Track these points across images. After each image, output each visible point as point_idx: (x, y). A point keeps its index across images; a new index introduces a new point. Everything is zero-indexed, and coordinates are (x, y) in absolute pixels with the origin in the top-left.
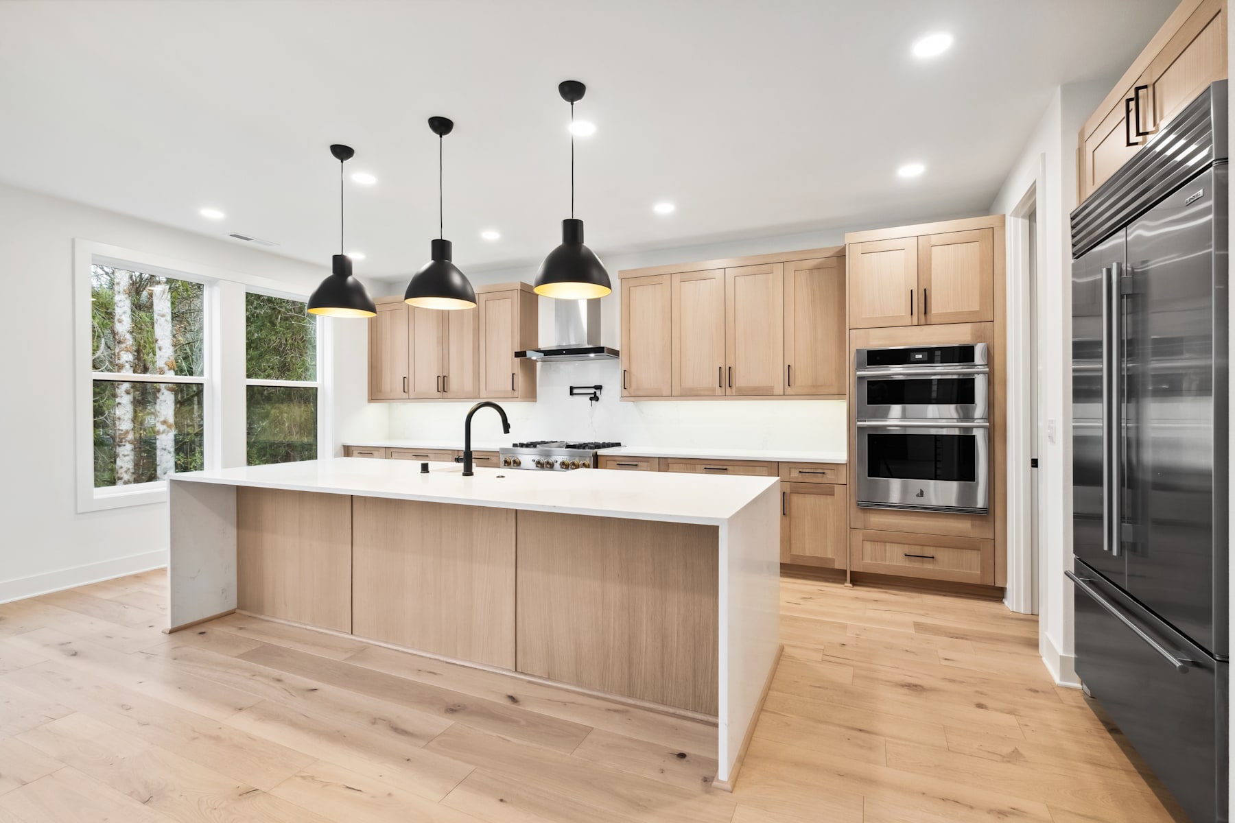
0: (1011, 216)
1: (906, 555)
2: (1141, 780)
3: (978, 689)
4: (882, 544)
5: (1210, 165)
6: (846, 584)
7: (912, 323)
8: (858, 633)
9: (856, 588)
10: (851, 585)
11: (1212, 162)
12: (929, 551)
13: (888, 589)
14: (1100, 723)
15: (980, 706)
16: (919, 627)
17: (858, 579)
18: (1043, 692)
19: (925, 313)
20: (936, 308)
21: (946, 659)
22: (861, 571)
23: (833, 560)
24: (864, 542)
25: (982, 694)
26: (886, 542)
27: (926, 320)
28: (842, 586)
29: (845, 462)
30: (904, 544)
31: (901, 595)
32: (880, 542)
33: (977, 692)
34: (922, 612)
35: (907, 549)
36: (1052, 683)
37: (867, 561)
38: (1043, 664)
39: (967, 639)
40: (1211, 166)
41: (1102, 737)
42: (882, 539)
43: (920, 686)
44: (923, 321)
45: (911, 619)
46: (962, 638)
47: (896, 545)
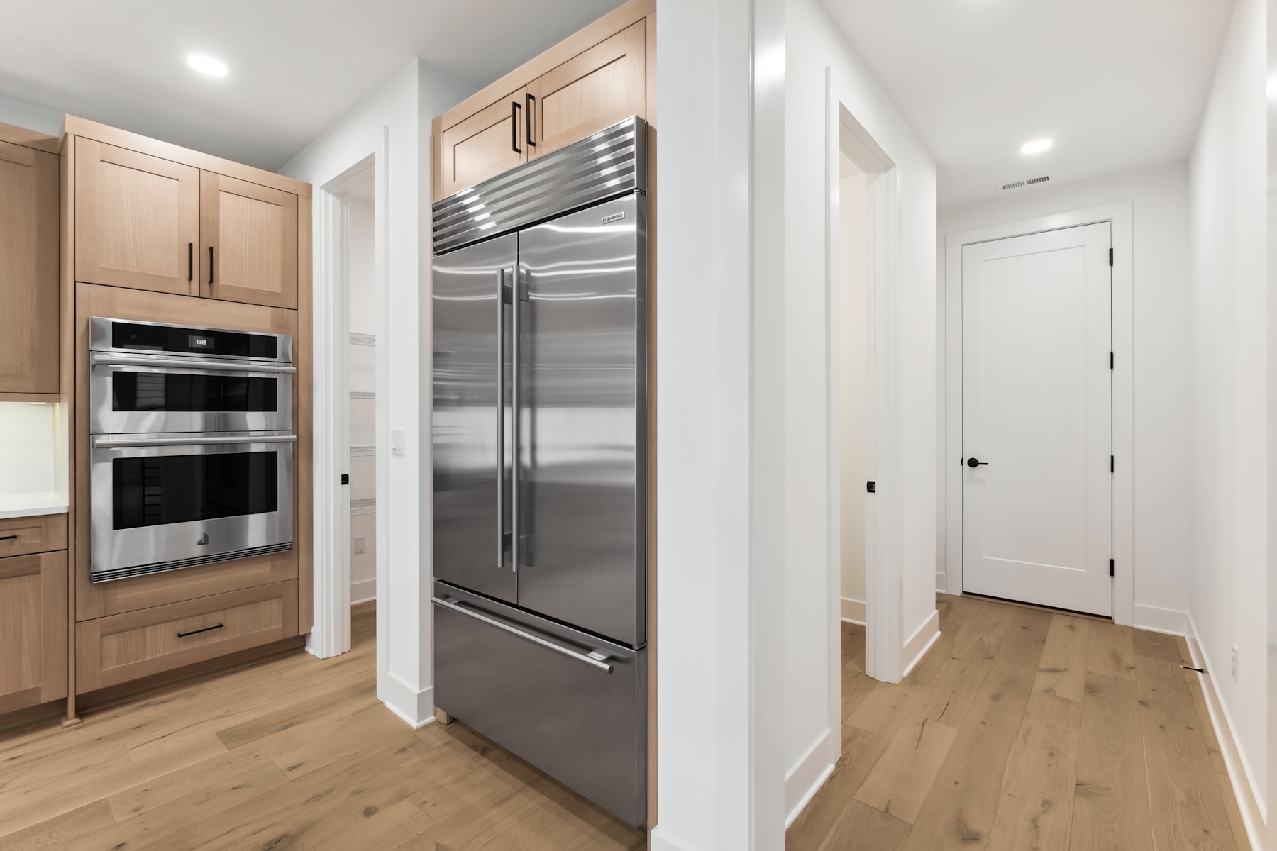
0: (322, 188)
1: (180, 636)
2: (533, 792)
3: (353, 789)
4: (140, 630)
5: (630, 192)
6: (67, 723)
7: (190, 292)
8: (137, 805)
9: (88, 721)
10: (77, 720)
11: (633, 189)
12: (213, 620)
13: (148, 697)
14: (471, 750)
15: (369, 812)
16: (227, 737)
17: (89, 705)
18: (411, 746)
19: (211, 281)
20: (225, 277)
21: (292, 768)
22: (99, 687)
23: (37, 691)
24: (105, 638)
25: (360, 792)
26: (143, 627)
27: (211, 291)
28: (57, 729)
29: (65, 511)
30: (176, 620)
31: (175, 698)
32: (135, 629)
33: (353, 793)
34: (220, 712)
35: (181, 627)
36: (407, 729)
37: (110, 666)
38: (389, 712)
39: (298, 723)
40: (632, 193)
41: (483, 766)
42: (140, 623)
43: (286, 836)
44: (206, 293)
45: (206, 732)
46: (292, 725)
47: (163, 625)
